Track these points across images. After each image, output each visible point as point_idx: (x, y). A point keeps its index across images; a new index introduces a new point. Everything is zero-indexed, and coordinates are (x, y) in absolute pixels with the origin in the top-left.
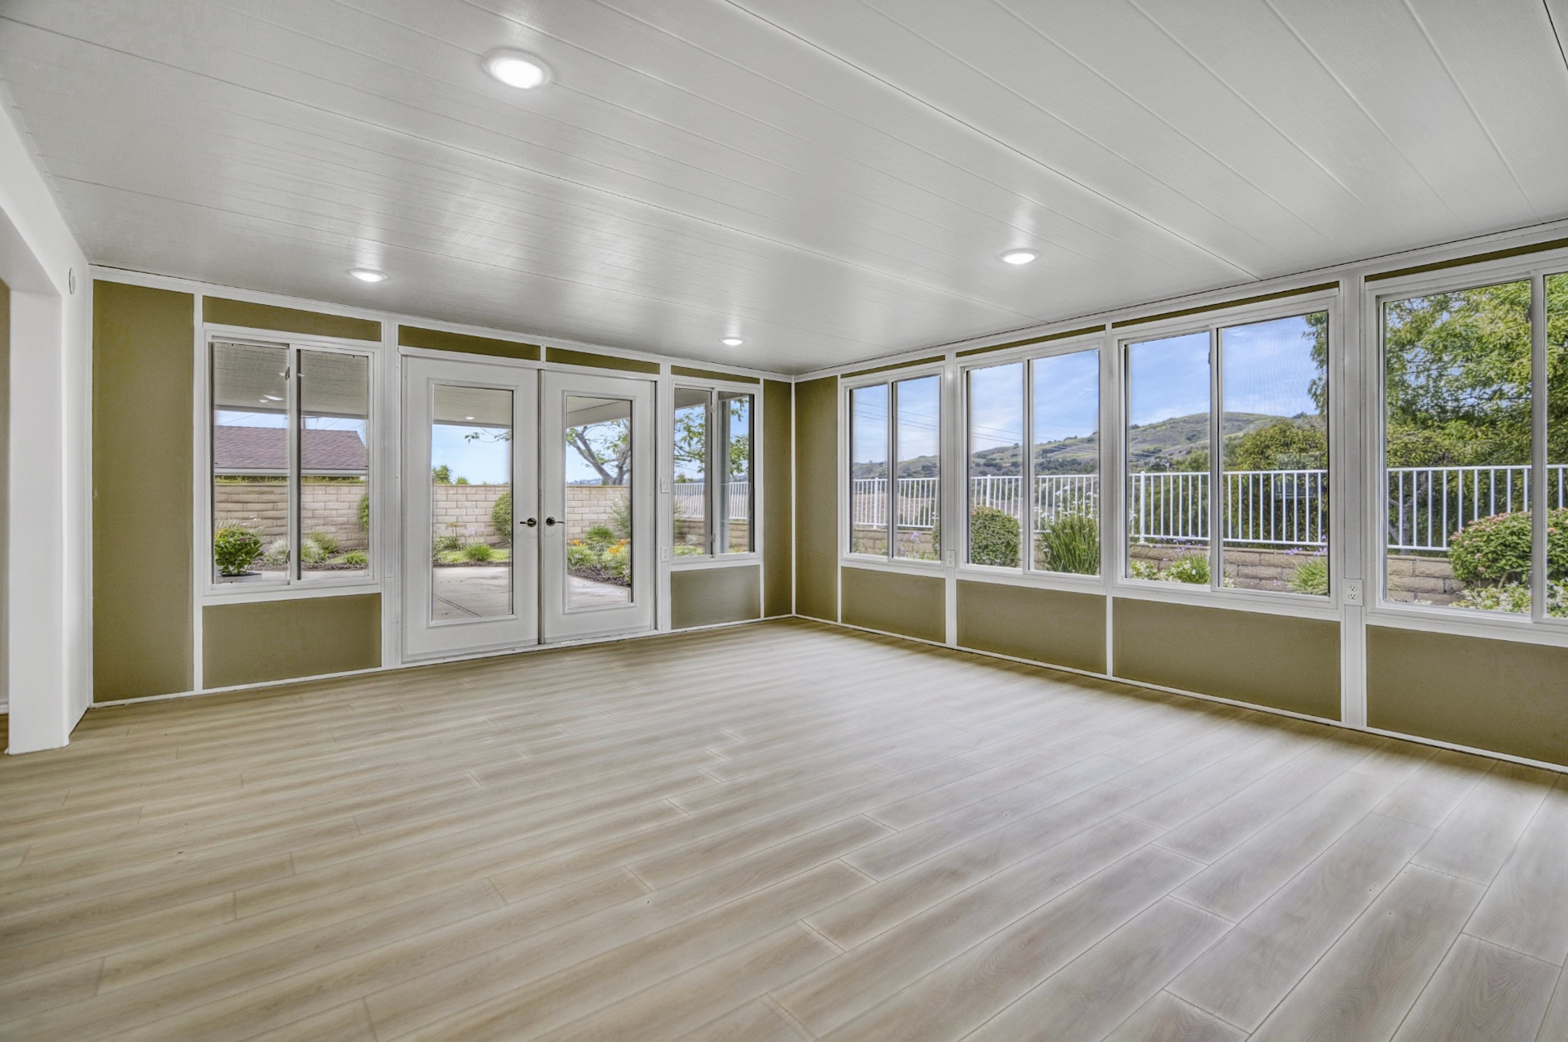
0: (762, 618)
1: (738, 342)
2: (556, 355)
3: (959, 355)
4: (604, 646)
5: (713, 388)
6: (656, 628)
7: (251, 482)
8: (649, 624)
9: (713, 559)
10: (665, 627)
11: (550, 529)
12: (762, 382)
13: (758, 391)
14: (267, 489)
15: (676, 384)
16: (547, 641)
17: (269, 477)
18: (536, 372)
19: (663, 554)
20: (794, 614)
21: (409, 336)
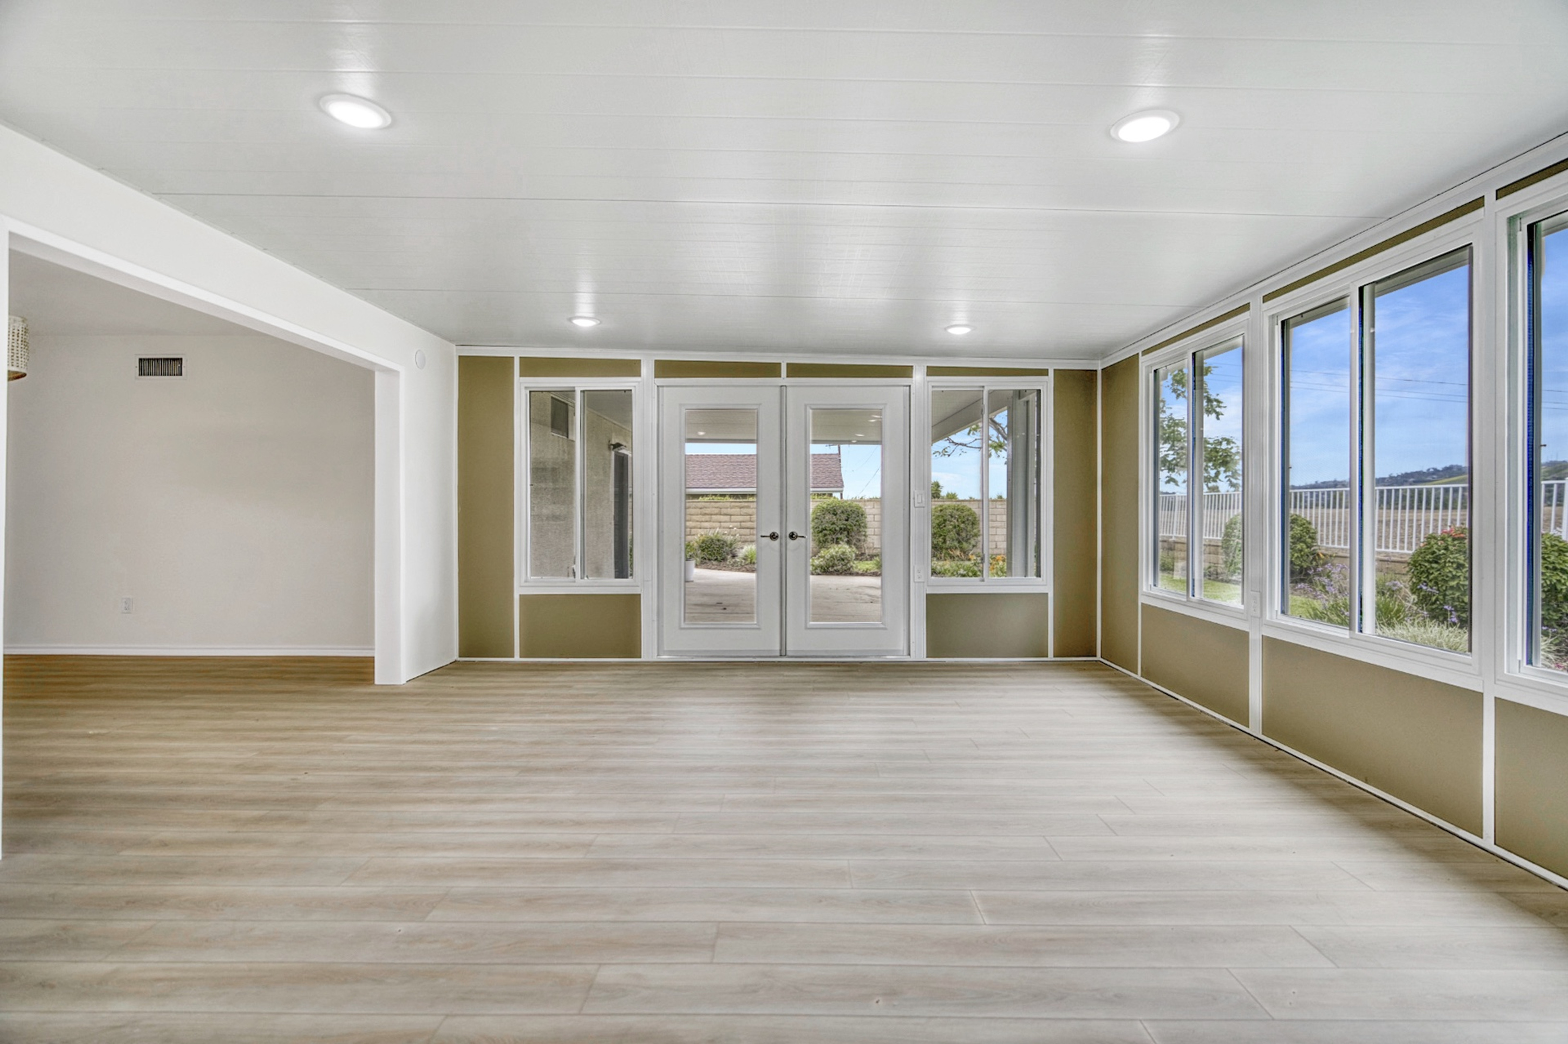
0: (1051, 657)
1: (964, 331)
2: (796, 370)
3: (1266, 298)
4: (839, 666)
5: (983, 387)
6: (909, 655)
7: (736, 499)
8: (901, 648)
9: (982, 583)
10: (919, 653)
11: (791, 543)
12: (1051, 373)
13: (1047, 385)
14: (746, 504)
15: (933, 387)
16: (789, 654)
17: (750, 495)
18: (778, 389)
19: (916, 574)
20: (1098, 657)
21: (665, 369)
